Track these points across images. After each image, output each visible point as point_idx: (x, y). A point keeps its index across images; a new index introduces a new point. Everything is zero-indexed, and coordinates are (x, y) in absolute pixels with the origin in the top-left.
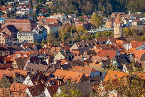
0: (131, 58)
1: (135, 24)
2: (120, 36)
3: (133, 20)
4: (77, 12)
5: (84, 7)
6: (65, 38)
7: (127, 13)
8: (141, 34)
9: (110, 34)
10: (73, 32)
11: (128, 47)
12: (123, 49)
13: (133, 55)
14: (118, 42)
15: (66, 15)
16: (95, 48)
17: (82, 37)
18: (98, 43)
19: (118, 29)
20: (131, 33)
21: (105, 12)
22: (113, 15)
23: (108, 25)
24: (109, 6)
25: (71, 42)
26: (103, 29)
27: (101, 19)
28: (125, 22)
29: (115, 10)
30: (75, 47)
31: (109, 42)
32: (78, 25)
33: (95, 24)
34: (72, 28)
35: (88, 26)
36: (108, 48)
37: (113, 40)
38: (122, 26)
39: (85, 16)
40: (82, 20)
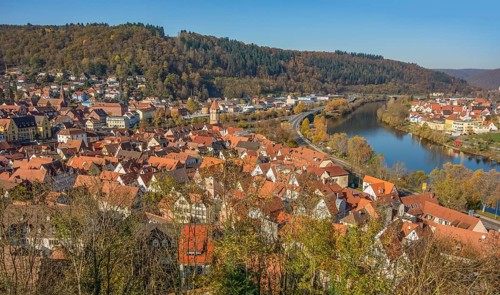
0: (227, 144)
1: (231, 110)
2: (216, 122)
3: (229, 106)
4: (171, 96)
5: (179, 92)
6: (159, 124)
7: (223, 99)
8: (237, 121)
9: (206, 120)
10: (168, 117)
11: (224, 134)
12: (220, 136)
13: (230, 142)
14: (214, 128)
15: (160, 100)
16: (191, 134)
17: (177, 123)
18: (194, 129)
19: (214, 115)
20: (227, 120)
21: (201, 97)
22: (209, 101)
23: (204, 111)
24: (205, 91)
25: (165, 128)
26: (199, 115)
27: (197, 105)
28: (222, 108)
29: (211, 96)
30: (170, 132)
31: (205, 128)
32: (173, 110)
33: (191, 109)
34: (167, 114)
35: (183, 112)
36: (204, 134)
37: (210, 127)
38: (219, 112)
39: (180, 101)
40: (178, 105)
